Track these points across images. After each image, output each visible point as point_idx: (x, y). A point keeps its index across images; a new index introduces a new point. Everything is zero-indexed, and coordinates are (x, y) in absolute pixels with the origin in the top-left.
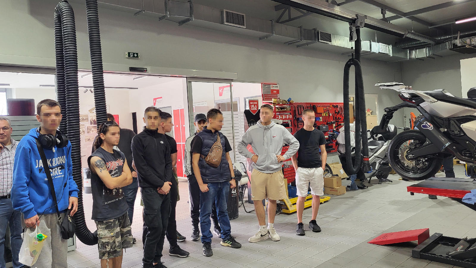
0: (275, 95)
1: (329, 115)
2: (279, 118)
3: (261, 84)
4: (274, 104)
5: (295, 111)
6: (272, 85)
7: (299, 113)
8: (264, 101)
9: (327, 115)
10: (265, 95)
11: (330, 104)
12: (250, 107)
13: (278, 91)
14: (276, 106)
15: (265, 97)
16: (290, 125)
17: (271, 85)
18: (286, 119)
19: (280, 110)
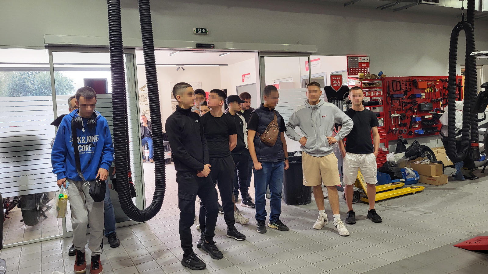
0: (364, 69)
1: (435, 91)
2: (367, 95)
3: (346, 57)
4: (360, 79)
5: (389, 86)
6: (361, 58)
7: (393, 90)
8: (349, 76)
9: (432, 91)
10: (351, 69)
11: (437, 77)
12: (332, 83)
13: (367, 65)
14: (363, 82)
15: (352, 71)
16: (380, 103)
17: (359, 58)
18: (375, 96)
19: (368, 86)
